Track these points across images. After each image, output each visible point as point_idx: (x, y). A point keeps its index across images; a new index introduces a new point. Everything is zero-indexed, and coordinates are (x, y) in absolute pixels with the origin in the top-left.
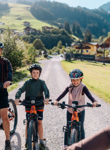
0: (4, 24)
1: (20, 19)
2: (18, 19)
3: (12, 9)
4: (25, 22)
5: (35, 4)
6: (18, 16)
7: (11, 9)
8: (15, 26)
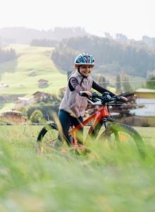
0: (7, 86)
1: (33, 75)
2: (30, 75)
3: (21, 58)
4: (41, 80)
5: (61, 45)
6: (31, 70)
7: (19, 59)
8: (24, 88)
